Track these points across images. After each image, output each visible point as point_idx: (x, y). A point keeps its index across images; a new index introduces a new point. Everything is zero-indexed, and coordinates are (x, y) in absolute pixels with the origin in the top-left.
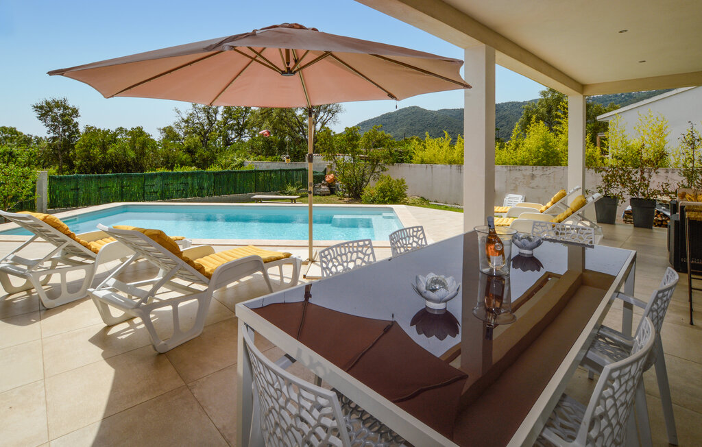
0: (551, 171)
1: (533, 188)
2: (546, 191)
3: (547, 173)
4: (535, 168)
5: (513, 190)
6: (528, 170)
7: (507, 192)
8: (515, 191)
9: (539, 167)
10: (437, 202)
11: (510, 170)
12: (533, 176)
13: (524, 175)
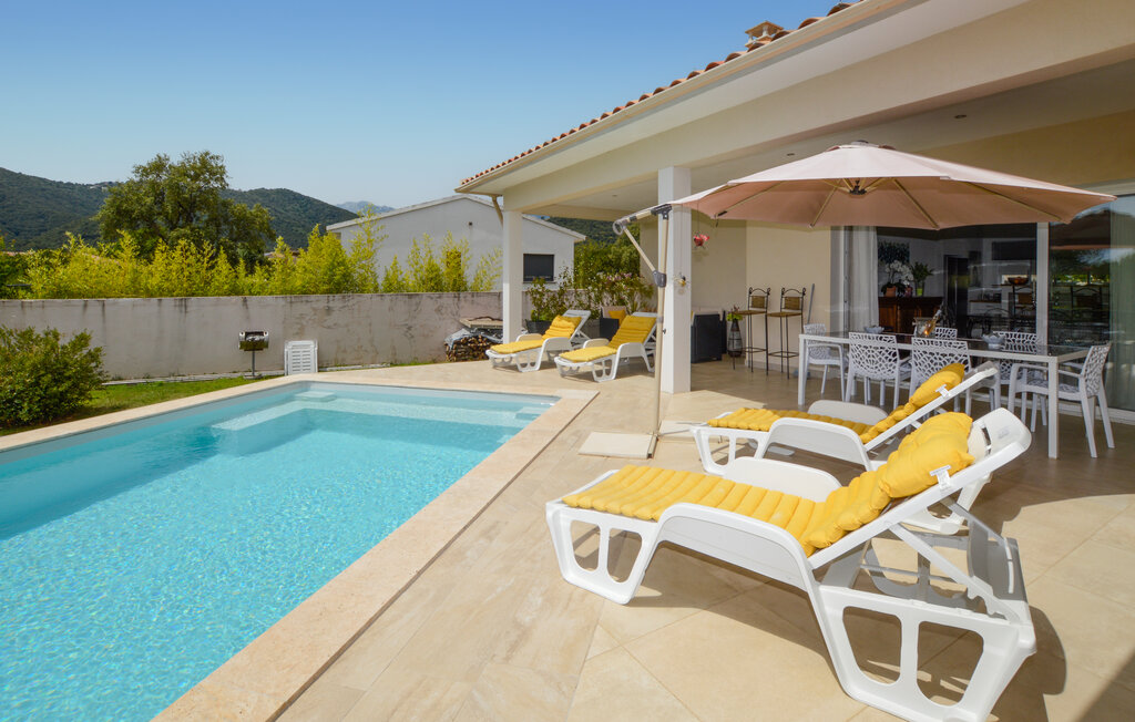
0: (355, 301)
1: (329, 327)
2: (349, 330)
3: (350, 303)
4: (331, 298)
5: (297, 334)
6: (319, 301)
7: (287, 337)
8: (300, 335)
9: (338, 296)
10: (120, 379)
11: (291, 302)
12: (329, 310)
13: (314, 309)
